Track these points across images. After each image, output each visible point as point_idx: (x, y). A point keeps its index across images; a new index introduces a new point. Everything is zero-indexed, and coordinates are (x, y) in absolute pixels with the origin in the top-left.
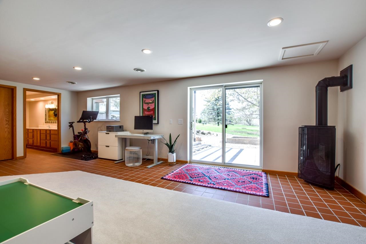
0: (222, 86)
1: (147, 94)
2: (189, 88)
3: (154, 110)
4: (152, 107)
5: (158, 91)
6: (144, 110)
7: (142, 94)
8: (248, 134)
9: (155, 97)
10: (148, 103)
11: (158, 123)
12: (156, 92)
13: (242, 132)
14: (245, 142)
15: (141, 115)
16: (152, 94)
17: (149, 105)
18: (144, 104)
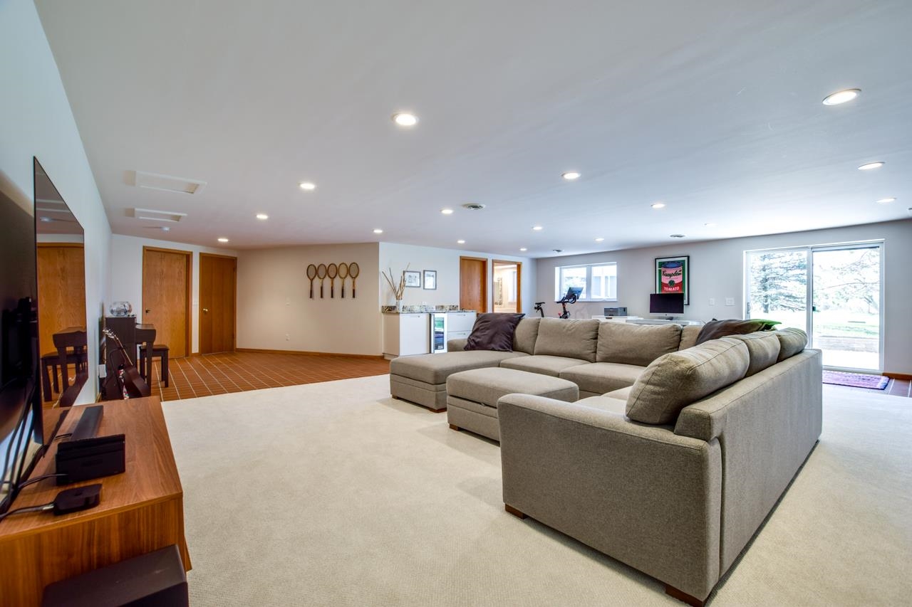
0: (807, 247)
1: (668, 262)
2: (744, 252)
3: (681, 285)
4: (678, 280)
5: (688, 257)
6: (662, 285)
7: (658, 261)
8: (867, 332)
9: (682, 265)
10: (670, 275)
11: (688, 304)
12: (686, 259)
13: (848, 329)
14: (855, 346)
15: (658, 293)
16: (678, 262)
17: (673, 277)
18: (663, 277)
